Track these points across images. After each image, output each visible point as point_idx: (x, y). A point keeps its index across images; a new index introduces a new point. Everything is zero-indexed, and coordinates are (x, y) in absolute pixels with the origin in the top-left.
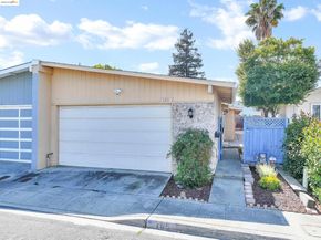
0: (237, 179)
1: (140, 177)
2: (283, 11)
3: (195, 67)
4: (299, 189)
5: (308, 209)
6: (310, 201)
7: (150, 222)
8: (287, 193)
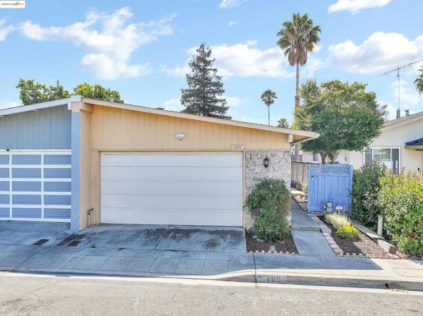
0: (314, 230)
1: (211, 233)
2: (319, 35)
3: (214, 92)
4: (377, 237)
5: (391, 255)
6: (391, 247)
7: (260, 276)
8: (367, 241)
